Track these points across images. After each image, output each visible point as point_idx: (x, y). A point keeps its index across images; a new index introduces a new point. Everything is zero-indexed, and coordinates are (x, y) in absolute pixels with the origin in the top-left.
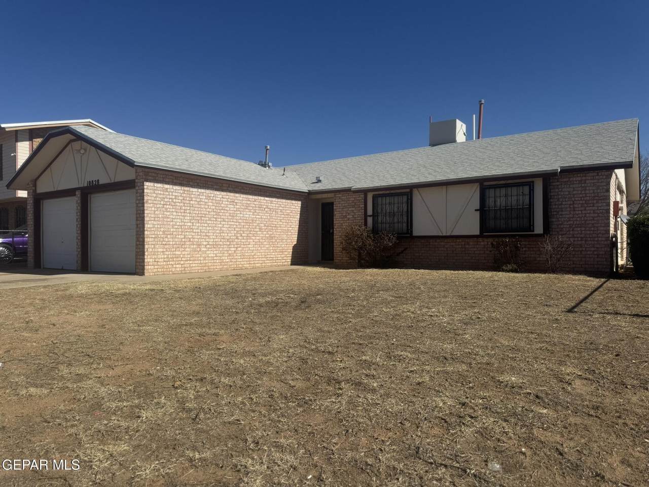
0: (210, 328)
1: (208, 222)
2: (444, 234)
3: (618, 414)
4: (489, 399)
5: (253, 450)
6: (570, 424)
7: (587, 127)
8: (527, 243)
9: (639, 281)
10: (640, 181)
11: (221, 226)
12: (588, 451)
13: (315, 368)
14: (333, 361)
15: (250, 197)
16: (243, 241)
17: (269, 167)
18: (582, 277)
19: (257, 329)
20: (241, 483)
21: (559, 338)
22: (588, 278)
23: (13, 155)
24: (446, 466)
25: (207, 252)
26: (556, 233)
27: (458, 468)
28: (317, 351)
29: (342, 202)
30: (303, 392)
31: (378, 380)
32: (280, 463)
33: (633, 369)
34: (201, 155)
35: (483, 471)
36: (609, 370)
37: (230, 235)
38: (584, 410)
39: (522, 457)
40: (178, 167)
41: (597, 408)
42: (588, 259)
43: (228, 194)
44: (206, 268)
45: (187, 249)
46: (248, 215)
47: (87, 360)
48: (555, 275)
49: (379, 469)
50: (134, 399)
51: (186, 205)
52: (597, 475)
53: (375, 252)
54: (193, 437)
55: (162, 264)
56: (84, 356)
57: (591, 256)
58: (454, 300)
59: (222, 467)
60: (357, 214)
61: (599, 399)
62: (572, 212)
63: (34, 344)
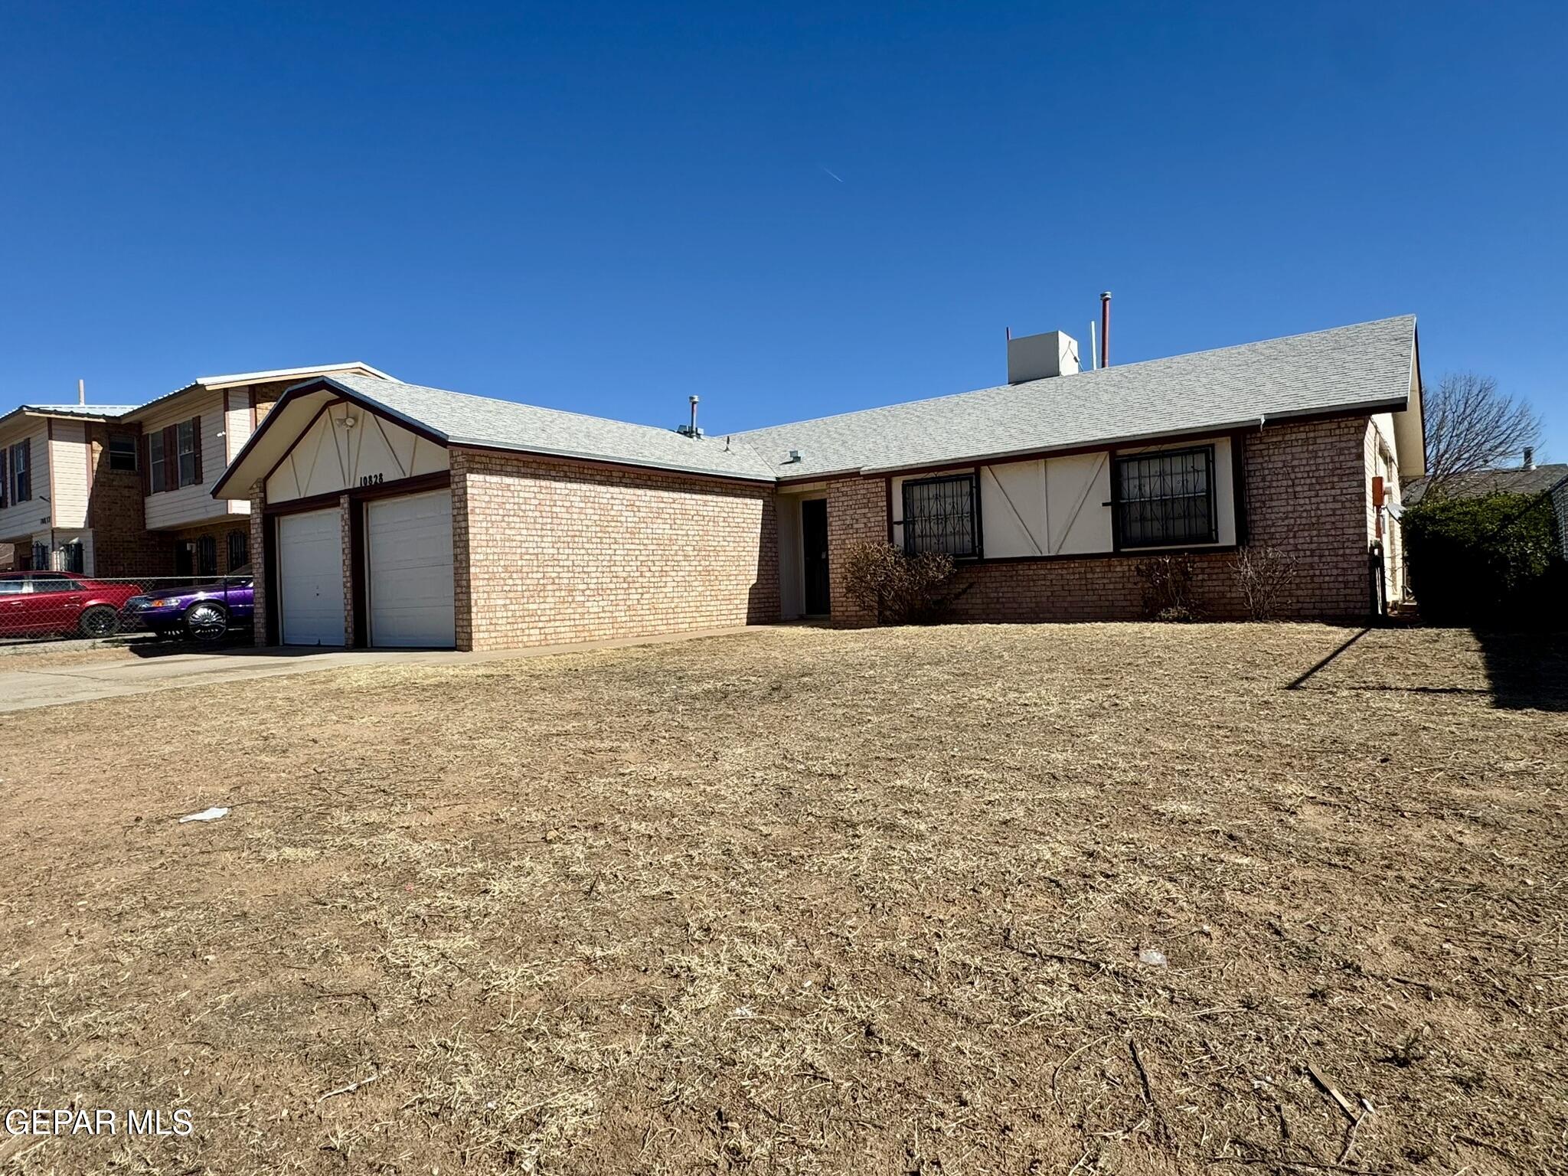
0: (602, 739)
1: (587, 546)
2: (1046, 554)
3: (1386, 862)
4: (1139, 844)
5: (700, 942)
6: (1294, 882)
7: (1315, 336)
8: (1205, 565)
9: (1429, 630)
10: (1424, 440)
11: (610, 552)
12: (1329, 926)
13: (807, 802)
14: (841, 790)
15: (665, 494)
16: (652, 580)
17: (698, 435)
18: (1314, 626)
19: (692, 738)
20: (683, 995)
21: (1271, 734)
22: (1328, 628)
23: (219, 435)
24: (1061, 960)
25: (587, 604)
26: (1262, 543)
27: (1085, 962)
28: (809, 773)
29: (843, 499)
30: (784, 844)
31: (928, 819)
32: (751, 961)
33: (1414, 783)
34: (570, 420)
35: (1131, 965)
36: (1368, 787)
37: (628, 569)
38: (1321, 857)
39: (1205, 940)
40: (529, 444)
41: (1346, 852)
42: (1326, 592)
43: (623, 490)
44: (586, 634)
45: (549, 600)
46: (662, 528)
47: (382, 798)
48: (1262, 625)
49: (936, 968)
50: (475, 863)
51: (544, 514)
52: (1347, 966)
53: (911, 594)
54: (588, 923)
55: (504, 628)
56: (376, 792)
57: (1331, 585)
58: (1069, 675)
59: (646, 970)
60: (872, 520)
61: (1350, 838)
62: (1292, 503)
63: (283, 775)
